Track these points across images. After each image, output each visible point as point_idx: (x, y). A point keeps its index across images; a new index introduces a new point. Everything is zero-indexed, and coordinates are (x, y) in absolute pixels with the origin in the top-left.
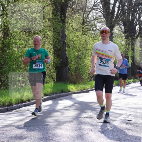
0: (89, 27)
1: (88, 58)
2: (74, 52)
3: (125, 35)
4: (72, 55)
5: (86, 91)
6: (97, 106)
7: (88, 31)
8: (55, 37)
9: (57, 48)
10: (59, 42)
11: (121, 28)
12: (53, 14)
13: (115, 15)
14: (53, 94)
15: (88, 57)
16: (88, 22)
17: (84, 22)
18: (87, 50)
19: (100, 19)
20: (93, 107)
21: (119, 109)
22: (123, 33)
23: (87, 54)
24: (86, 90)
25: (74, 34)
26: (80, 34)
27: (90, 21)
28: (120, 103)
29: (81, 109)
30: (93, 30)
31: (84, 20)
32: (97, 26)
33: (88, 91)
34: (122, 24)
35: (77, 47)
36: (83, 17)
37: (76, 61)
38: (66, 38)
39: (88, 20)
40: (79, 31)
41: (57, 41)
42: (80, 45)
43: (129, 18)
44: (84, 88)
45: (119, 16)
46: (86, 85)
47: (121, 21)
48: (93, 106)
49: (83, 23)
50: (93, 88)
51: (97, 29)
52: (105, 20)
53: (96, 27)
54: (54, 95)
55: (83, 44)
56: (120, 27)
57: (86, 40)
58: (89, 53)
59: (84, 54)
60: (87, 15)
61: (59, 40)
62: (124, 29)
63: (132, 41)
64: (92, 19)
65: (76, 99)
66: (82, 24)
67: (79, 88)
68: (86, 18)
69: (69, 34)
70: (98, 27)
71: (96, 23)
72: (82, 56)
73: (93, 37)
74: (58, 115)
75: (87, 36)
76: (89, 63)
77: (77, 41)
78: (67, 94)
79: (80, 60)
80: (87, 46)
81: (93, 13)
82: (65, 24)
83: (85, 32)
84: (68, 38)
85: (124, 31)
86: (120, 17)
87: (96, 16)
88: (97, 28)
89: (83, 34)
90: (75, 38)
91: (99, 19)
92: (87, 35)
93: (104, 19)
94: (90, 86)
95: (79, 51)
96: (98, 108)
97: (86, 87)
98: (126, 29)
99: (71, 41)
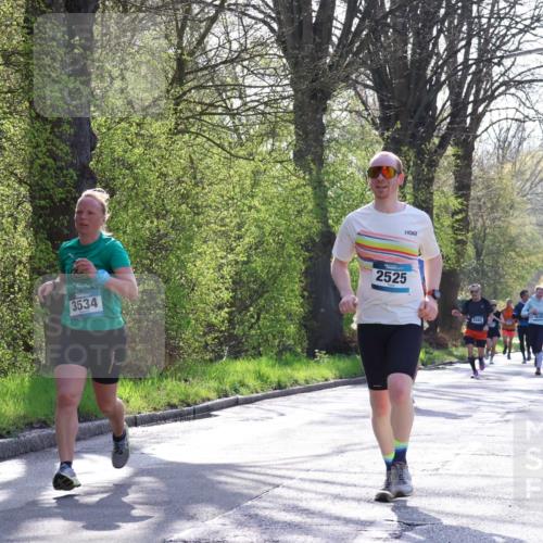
0: (207, 96)
1: (205, 246)
2: (135, 217)
3: (382, 135)
4: (124, 232)
5: (194, 411)
6: (247, 483)
7: (202, 113)
8: (38, 146)
9: (51, 197)
10: (61, 169)
11: (364, 103)
12: (26, 31)
13: (335, 39)
14: (30, 426)
15: (205, 242)
16: (201, 69)
17: (181, 73)
18: (197, 210)
19: (262, 56)
20: (227, 487)
21: (353, 499)
22: (374, 124)
23: (199, 226)
24: (196, 404)
25: (134, 129)
26: (166, 129)
27: (211, 68)
28: (358, 470)
29: (169, 503)
30: (230, 112)
31: (181, 63)
32: (249, 91)
33: (206, 412)
34: (369, 82)
35: (147, 193)
36: (179, 46)
37: (147, 262)
38: (93, 149)
39: (201, 61)
40: (160, 116)
41: (47, 163)
42: (167, 184)
43: (400, 54)
44: (183, 397)
45: (352, 42)
46: (194, 382)
47: (362, 69)
48: (226, 483)
49: (179, 78)
50: (226, 396)
51: (245, 104)
52: (284, 60)
53: (240, 98)
54: (35, 434)
55: (179, 180)
56: (358, 94)
57: (192, 161)
58: (208, 223)
59: (183, 229)
60: (196, 35)
61: (61, 159)
62: (377, 104)
63: (415, 164)
64: (224, 55)
65: (146, 451)
66: (173, 80)
67: (161, 398)
68: (191, 54)
69: (109, 129)
70: (254, 98)
71: (243, 77)
72: (173, 235)
73: (226, 144)
74: (51, 533)
75: (199, 140)
76: (210, 274)
77: (148, 164)
78: (99, 427)
79: (166, 258)
80: (198, 190)
81: (226, 27)
83: (187, 118)
84: (106, 151)
85: (377, 113)
86: (360, 50)
87: (242, 41)
88: (248, 99)
89: (176, 131)
90: (138, 151)
91: (258, 59)
92: (198, 135)
93: (280, 57)
94: (214, 384)
95: (157, 216)
96: (254, 493)
97: (192, 391)
98: (389, 107)
99: (122, 162)
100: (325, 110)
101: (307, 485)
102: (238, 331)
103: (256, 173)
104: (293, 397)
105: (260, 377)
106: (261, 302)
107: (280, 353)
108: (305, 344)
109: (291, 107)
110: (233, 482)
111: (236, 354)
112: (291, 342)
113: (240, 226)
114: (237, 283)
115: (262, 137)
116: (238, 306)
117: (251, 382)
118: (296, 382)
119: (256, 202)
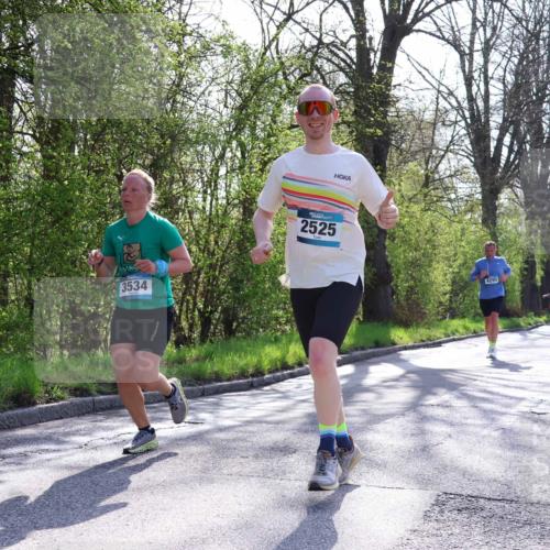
0: (439, 193)
1: (438, 265)
2: (405, 251)
4: (400, 258)
5: (433, 344)
6: (460, 378)
7: (437, 201)
11: (516, 195)
13: (502, 165)
14: (357, 349)
15: (438, 263)
16: (437, 180)
17: (427, 182)
18: (434, 248)
19: (466, 173)
20: (451, 380)
22: (521, 205)
23: (436, 255)
24: (434, 340)
26: (420, 209)
27: (441, 179)
29: (423, 387)
30: (450, 200)
31: (427, 177)
32: (459, 190)
33: (439, 344)
34: (519, 185)
35: (410, 240)
36: (426, 169)
37: (410, 272)
39: (437, 176)
40: (416, 203)
44: (428, 337)
45: (511, 166)
46: (433, 329)
47: (515, 179)
48: (450, 378)
49: (426, 184)
50: (449, 337)
51: (458, 196)
52: (477, 175)
53: (455, 193)
54: (358, 353)
55: (426, 233)
56: (513, 191)
57: (432, 224)
58: (440, 253)
59: (428, 257)
60: (434, 164)
62: (523, 196)
64: (448, 173)
65: (411, 362)
66: (423, 186)
67: (418, 337)
68: (432, 173)
70: (462, 193)
71: (457, 183)
72: (423, 259)
73: (448, 216)
74: (368, 399)
75: (435, 214)
76: (441, 278)
77: (411, 226)
78: (388, 350)
79: (419, 270)
80: (435, 237)
81: (449, 160)
83: (430, 204)
85: (523, 200)
86: (514, 170)
87: (457, 166)
88: (459, 194)
89: (425, 210)
90: (407, 219)
91: (464, 175)
92: (434, 211)
93: (475, 174)
94: (443, 331)
95: (416, 250)
96: (464, 383)
97: (432, 334)
99: (398, 225)
100: (497, 199)
101: (490, 380)
102: (454, 305)
103: (463, 229)
105: (466, 328)
106: (465, 292)
109: (480, 198)
110: (454, 378)
111: (453, 317)
113: (455, 255)
114: (454, 282)
115: (466, 212)
116: (454, 293)
117: (461, 330)
119: (463, 244)
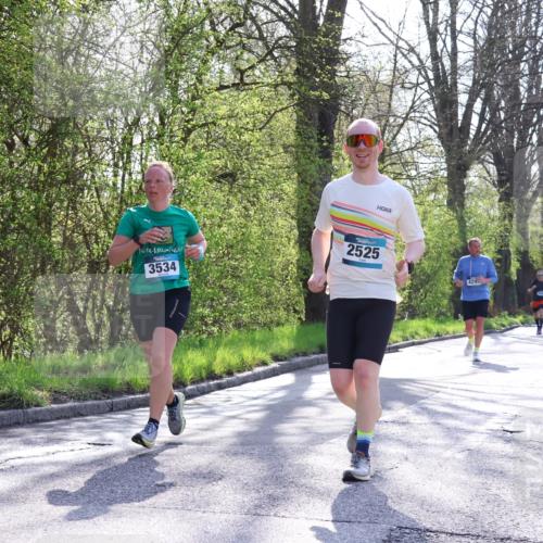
0: (398, 169)
3: (498, 191)
6: (420, 390)
11: (488, 172)
13: (471, 136)
16: (394, 154)
19: (429, 146)
22: (494, 184)
24: (390, 344)
27: (399, 153)
28: (485, 384)
30: (410, 178)
32: (421, 166)
33: (396, 349)
34: (491, 161)
39: (394, 149)
43: (509, 144)
45: (482, 137)
47: (487, 153)
48: (409, 390)
49: (382, 158)
50: (407, 340)
51: (419, 173)
52: (442, 148)
53: (416, 170)
56: (485, 167)
60: (392, 135)
62: (496, 173)
63: (518, 207)
64: (408, 145)
68: (388, 145)
70: (424, 170)
71: (418, 158)
81: (408, 130)
82: (331, 161)
85: (495, 179)
86: (486, 142)
87: (418, 137)
88: (420, 171)
91: (426, 147)
93: (439, 146)
96: (425, 395)
98: (503, 175)
100: (465, 177)
101: (455, 392)
102: (414, 303)
103: (425, 213)
104: (446, 342)
105: (427, 329)
106: (427, 287)
107: (438, 316)
108: (453, 311)
109: (446, 175)
110: (413, 389)
111: (412, 316)
112: (444, 310)
115: (429, 192)
116: (414, 288)
117: (422, 333)
118: (448, 333)
